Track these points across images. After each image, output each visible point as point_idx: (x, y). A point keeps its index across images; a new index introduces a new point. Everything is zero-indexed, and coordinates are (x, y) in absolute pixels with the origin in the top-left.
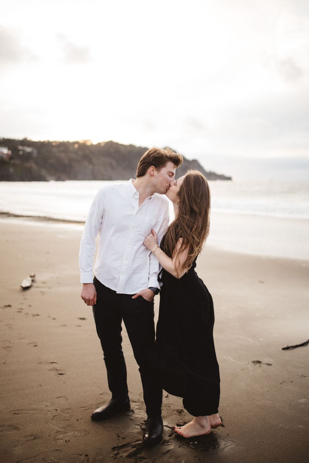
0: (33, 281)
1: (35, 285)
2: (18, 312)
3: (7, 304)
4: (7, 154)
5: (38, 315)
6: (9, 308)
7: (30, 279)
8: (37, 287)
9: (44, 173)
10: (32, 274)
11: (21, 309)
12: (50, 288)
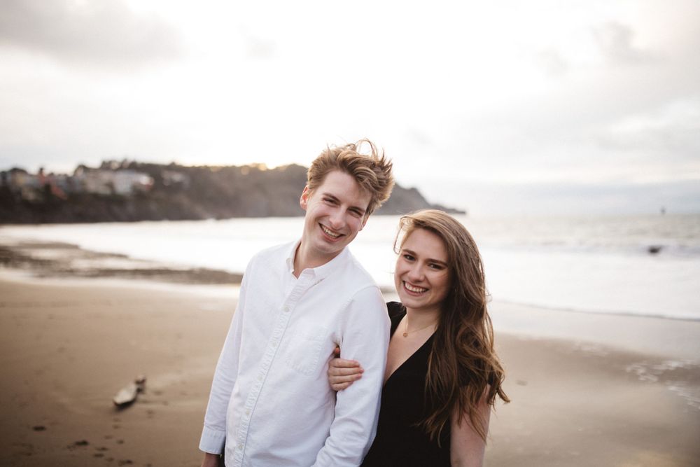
0: (139, 391)
1: (141, 397)
2: (97, 456)
3: (81, 439)
4: (148, 186)
5: (129, 462)
6: (83, 447)
7: (133, 387)
8: (145, 402)
9: (199, 209)
10: (140, 377)
11: (104, 449)
12: (165, 403)
